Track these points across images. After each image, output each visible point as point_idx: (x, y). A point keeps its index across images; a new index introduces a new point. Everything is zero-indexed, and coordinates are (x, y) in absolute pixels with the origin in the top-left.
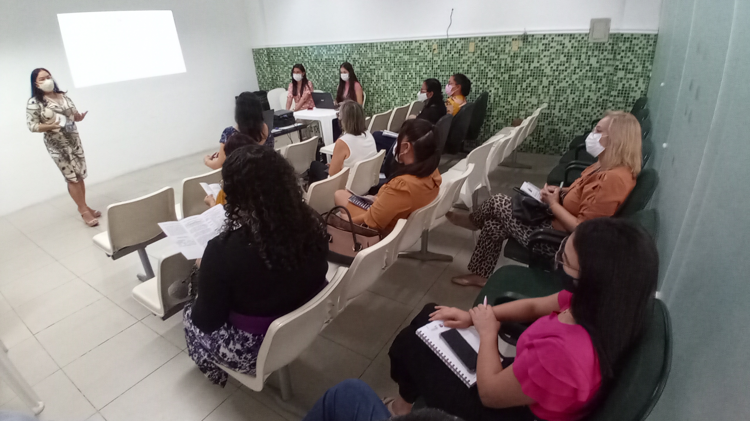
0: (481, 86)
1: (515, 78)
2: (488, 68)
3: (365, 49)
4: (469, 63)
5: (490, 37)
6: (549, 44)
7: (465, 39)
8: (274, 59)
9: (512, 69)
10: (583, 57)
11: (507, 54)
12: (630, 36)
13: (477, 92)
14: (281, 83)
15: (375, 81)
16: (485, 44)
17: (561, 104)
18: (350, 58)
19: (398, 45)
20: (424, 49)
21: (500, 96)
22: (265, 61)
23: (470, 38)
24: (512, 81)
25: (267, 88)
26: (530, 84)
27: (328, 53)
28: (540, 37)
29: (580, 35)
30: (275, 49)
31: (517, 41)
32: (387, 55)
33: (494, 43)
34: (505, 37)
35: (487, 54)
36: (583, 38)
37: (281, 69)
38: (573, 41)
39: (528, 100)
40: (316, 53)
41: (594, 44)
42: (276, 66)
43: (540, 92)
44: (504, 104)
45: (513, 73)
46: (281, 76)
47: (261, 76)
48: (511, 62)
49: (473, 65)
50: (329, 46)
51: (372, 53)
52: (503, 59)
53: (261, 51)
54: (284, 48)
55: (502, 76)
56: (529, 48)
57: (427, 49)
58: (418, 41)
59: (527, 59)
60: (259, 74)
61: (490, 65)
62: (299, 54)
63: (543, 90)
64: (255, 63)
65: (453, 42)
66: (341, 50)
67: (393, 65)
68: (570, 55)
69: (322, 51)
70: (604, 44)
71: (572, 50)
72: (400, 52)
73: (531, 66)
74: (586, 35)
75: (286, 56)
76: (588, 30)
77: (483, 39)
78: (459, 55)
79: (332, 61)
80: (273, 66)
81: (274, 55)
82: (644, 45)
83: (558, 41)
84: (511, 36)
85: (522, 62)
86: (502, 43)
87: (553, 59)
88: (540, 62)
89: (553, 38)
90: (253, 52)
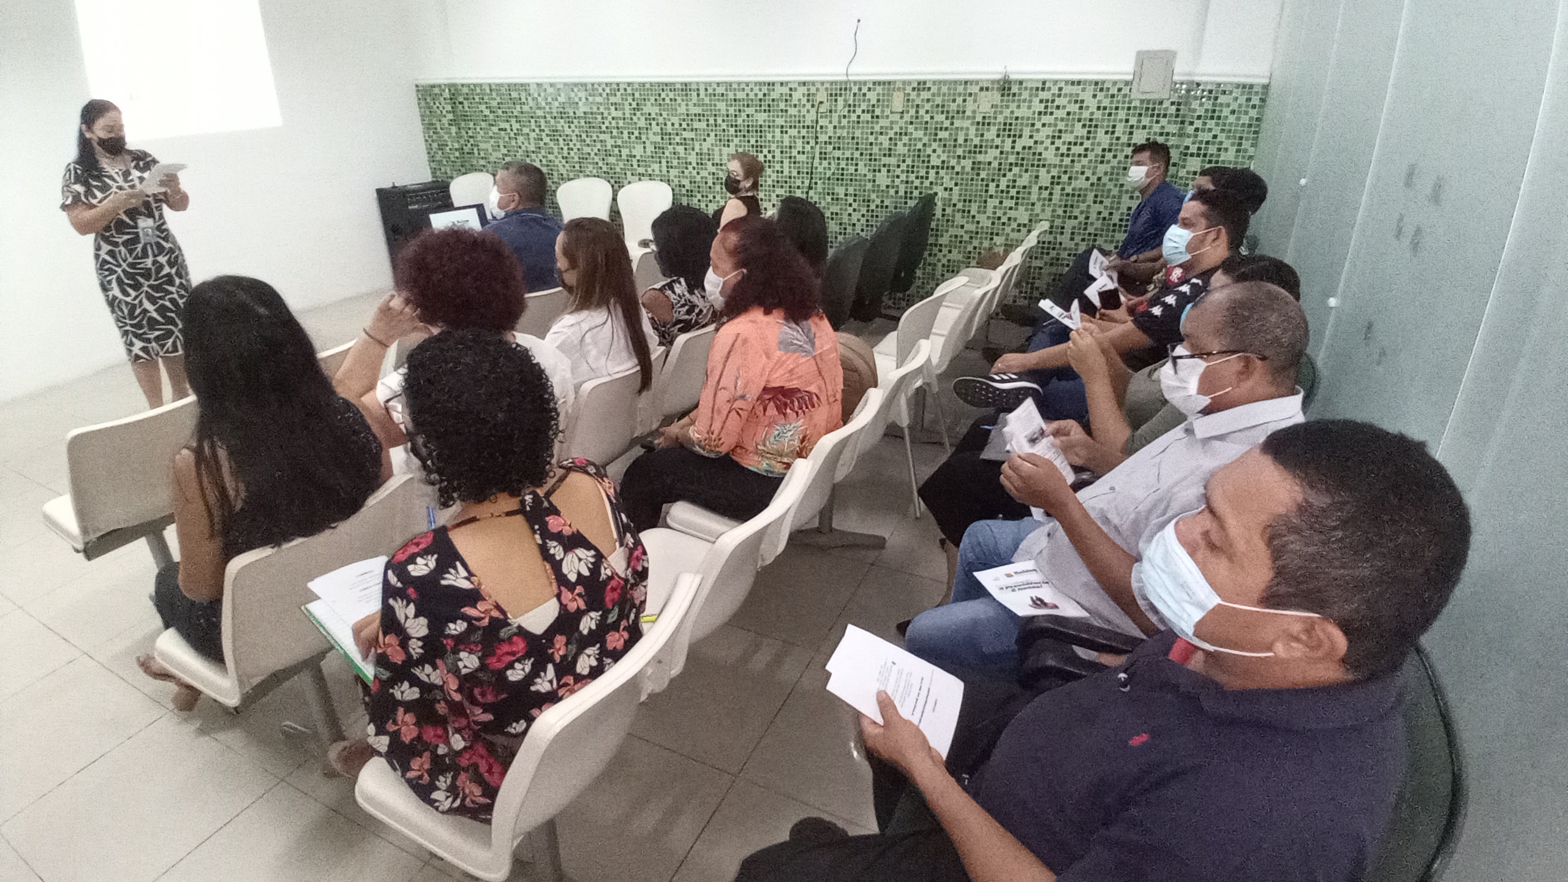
0: (917, 183)
1: (984, 169)
2: (930, 145)
3: (671, 95)
4: (891, 134)
5: (934, 83)
6: (1053, 101)
7: (884, 83)
8: (467, 109)
9: (978, 149)
10: (1120, 129)
11: (968, 118)
12: (1214, 88)
13: (909, 195)
14: (482, 162)
15: (694, 165)
16: (925, 95)
17: (1074, 223)
18: (638, 113)
19: (743, 90)
20: (799, 100)
21: (955, 205)
22: (444, 113)
23: (895, 82)
24: (978, 175)
25: (449, 172)
26: (1014, 181)
27: (591, 99)
28: (1035, 85)
29: (1115, 83)
30: (469, 86)
31: (989, 93)
32: (719, 110)
33: (944, 95)
34: (966, 83)
35: (928, 116)
36: (1120, 90)
37: (482, 132)
38: (1100, 96)
39: (1012, 214)
40: (562, 99)
41: (1142, 101)
42: (471, 125)
43: (1034, 197)
44: (963, 222)
45: (980, 158)
46: (482, 146)
47: (435, 145)
48: (976, 136)
49: (901, 140)
50: (593, 85)
52: (962, 128)
53: (436, 91)
54: (490, 85)
55: (958, 163)
56: (1013, 106)
57: (804, 101)
58: (787, 83)
59: (1008, 129)
60: (430, 140)
61: (935, 140)
62: (524, 100)
63: (1040, 194)
64: (422, 116)
65: (860, 89)
66: (618, 94)
67: (732, 130)
68: (1094, 123)
69: (576, 95)
70: (1161, 103)
71: (1098, 115)
72: (748, 106)
73: (1016, 145)
74: (1127, 83)
75: (494, 104)
76: (1128, 74)
77: (921, 86)
78: (872, 117)
79: (599, 117)
80: (463, 124)
81: (465, 99)
82: (1240, 106)
83: (1071, 95)
84: (977, 82)
85: (998, 136)
86: (960, 95)
87: (1060, 131)
88: (1035, 138)
89: (1060, 89)
90: (418, 91)
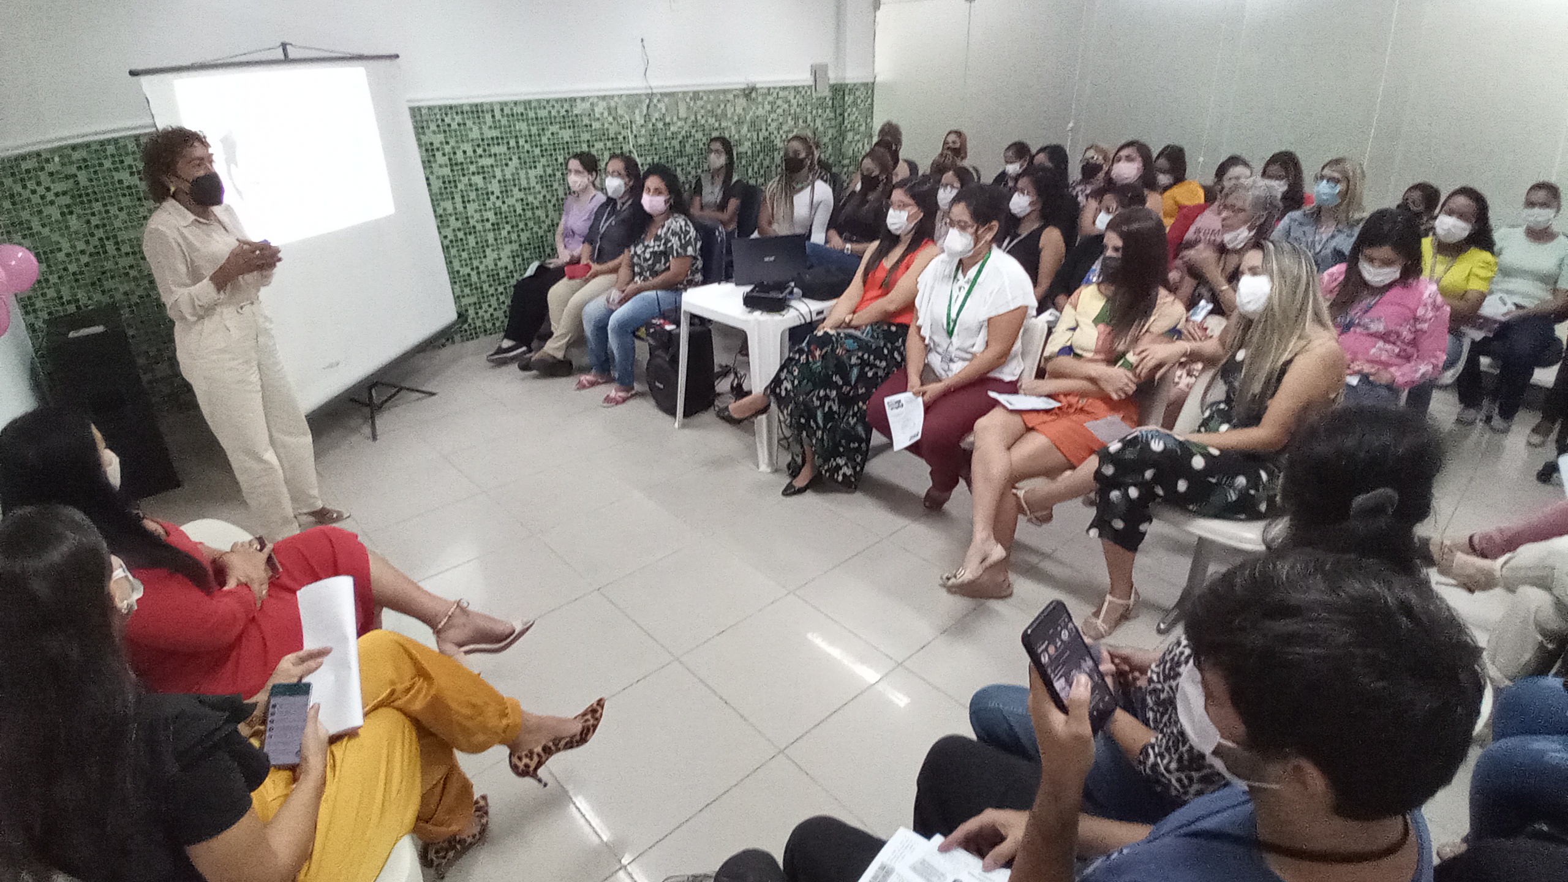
5: (704, 92)
6: (775, 102)
7: (669, 94)
11: (729, 119)
12: (852, 86)
19: (544, 108)
20: (601, 114)
23: (677, 93)
28: (765, 92)
31: (739, 98)
33: (712, 102)
34: (725, 92)
35: (704, 120)
36: (807, 92)
38: (797, 96)
41: (820, 97)
51: (480, 129)
56: (754, 108)
58: (587, 98)
59: (754, 126)
65: (651, 101)
70: (828, 98)
71: (798, 110)
72: (551, 124)
73: (760, 137)
74: (811, 87)
76: (810, 81)
78: (664, 125)
82: (865, 97)
83: (783, 97)
84: (731, 91)
85: (749, 131)
86: (722, 101)
88: (769, 131)
89: (777, 94)
